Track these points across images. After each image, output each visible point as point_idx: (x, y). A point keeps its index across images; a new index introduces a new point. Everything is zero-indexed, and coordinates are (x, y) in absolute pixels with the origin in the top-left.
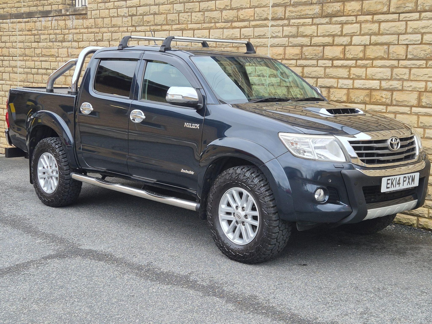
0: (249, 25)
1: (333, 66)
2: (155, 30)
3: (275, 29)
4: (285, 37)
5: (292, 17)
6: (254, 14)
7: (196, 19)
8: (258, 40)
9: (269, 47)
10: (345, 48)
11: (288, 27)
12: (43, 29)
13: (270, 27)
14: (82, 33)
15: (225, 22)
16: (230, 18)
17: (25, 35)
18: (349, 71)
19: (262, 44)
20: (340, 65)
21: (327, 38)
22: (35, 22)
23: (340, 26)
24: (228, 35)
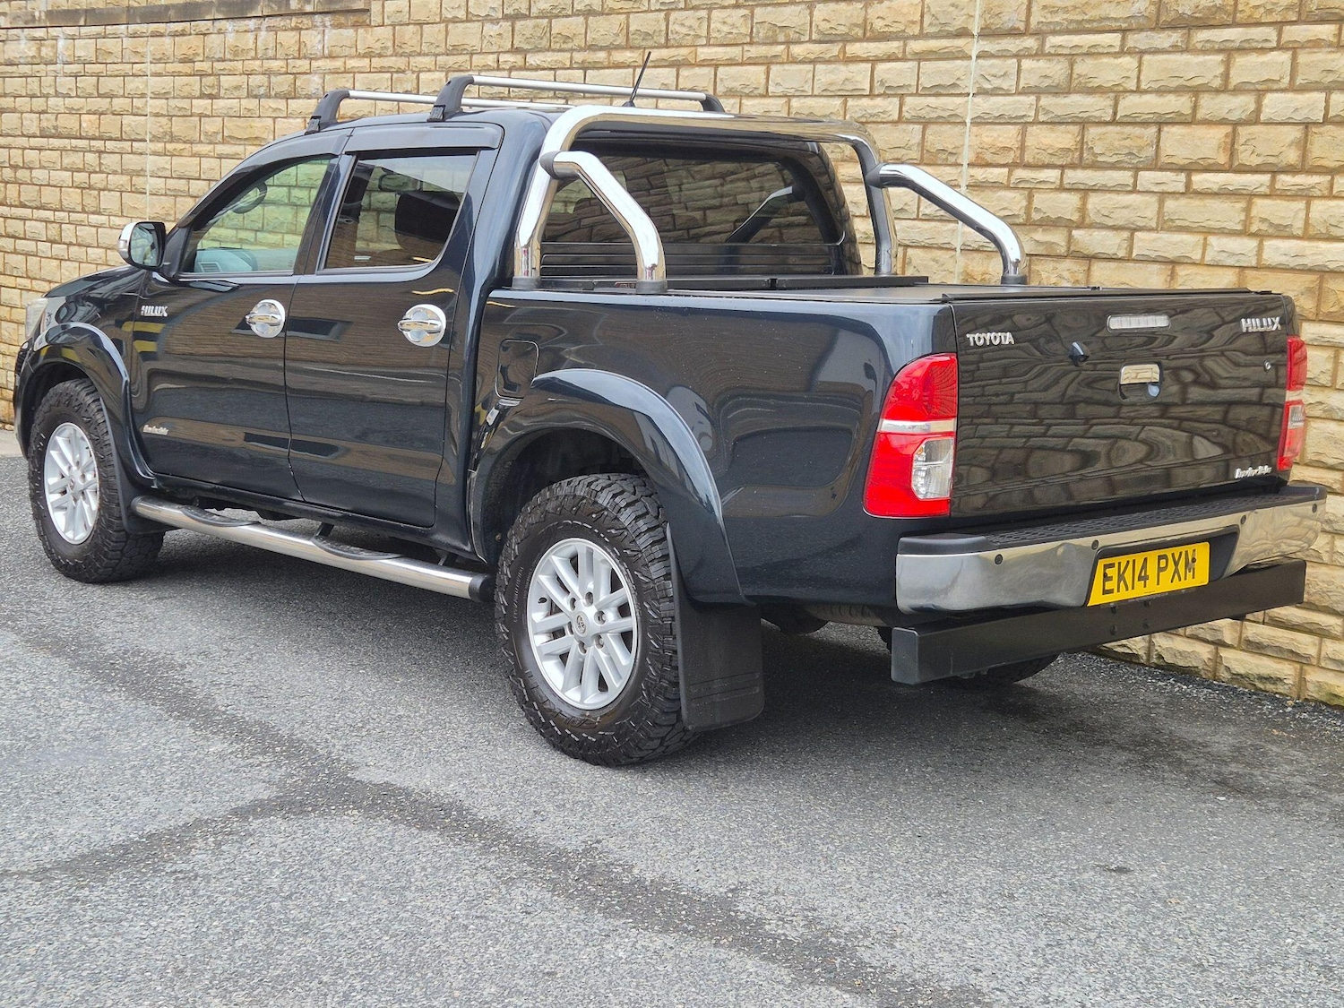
0: (904, 51)
1: (1189, 191)
2: (586, 65)
3: (990, 66)
4: (1025, 92)
5: (1052, 27)
6: (922, 16)
7: (726, 29)
8: (932, 101)
9: (968, 124)
10: (1234, 131)
11: (1038, 60)
12: (228, 56)
13: (974, 57)
14: (353, 72)
15: (820, 42)
16: (840, 28)
17: (174, 74)
18: (1247, 210)
19: (945, 114)
20: (1215, 188)
21: (1171, 97)
22: (205, 34)
23: (1220, 57)
24: (831, 84)
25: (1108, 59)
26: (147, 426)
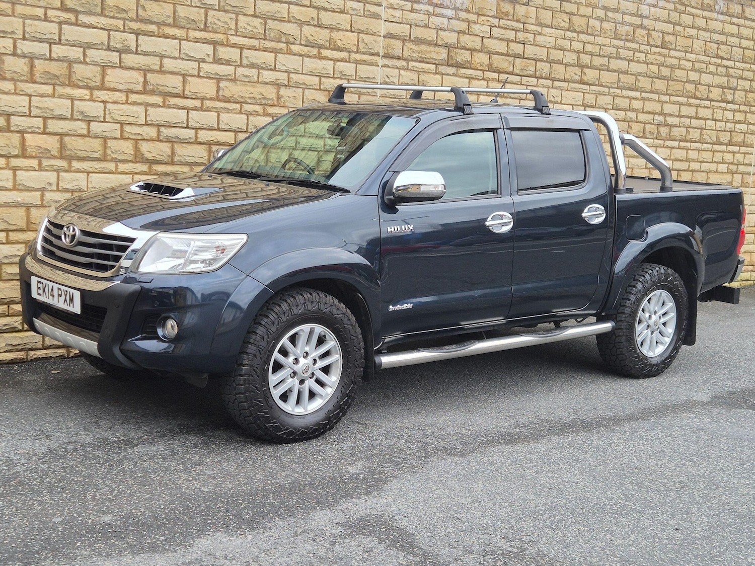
0: (349, 58)
2: (138, 32)
5: (412, 58)
6: (358, 43)
7: (249, 28)
11: (407, 72)
13: (380, 66)
15: (306, 46)
16: (319, 40)
24: (315, 70)
25: (432, 75)
26: (391, 307)
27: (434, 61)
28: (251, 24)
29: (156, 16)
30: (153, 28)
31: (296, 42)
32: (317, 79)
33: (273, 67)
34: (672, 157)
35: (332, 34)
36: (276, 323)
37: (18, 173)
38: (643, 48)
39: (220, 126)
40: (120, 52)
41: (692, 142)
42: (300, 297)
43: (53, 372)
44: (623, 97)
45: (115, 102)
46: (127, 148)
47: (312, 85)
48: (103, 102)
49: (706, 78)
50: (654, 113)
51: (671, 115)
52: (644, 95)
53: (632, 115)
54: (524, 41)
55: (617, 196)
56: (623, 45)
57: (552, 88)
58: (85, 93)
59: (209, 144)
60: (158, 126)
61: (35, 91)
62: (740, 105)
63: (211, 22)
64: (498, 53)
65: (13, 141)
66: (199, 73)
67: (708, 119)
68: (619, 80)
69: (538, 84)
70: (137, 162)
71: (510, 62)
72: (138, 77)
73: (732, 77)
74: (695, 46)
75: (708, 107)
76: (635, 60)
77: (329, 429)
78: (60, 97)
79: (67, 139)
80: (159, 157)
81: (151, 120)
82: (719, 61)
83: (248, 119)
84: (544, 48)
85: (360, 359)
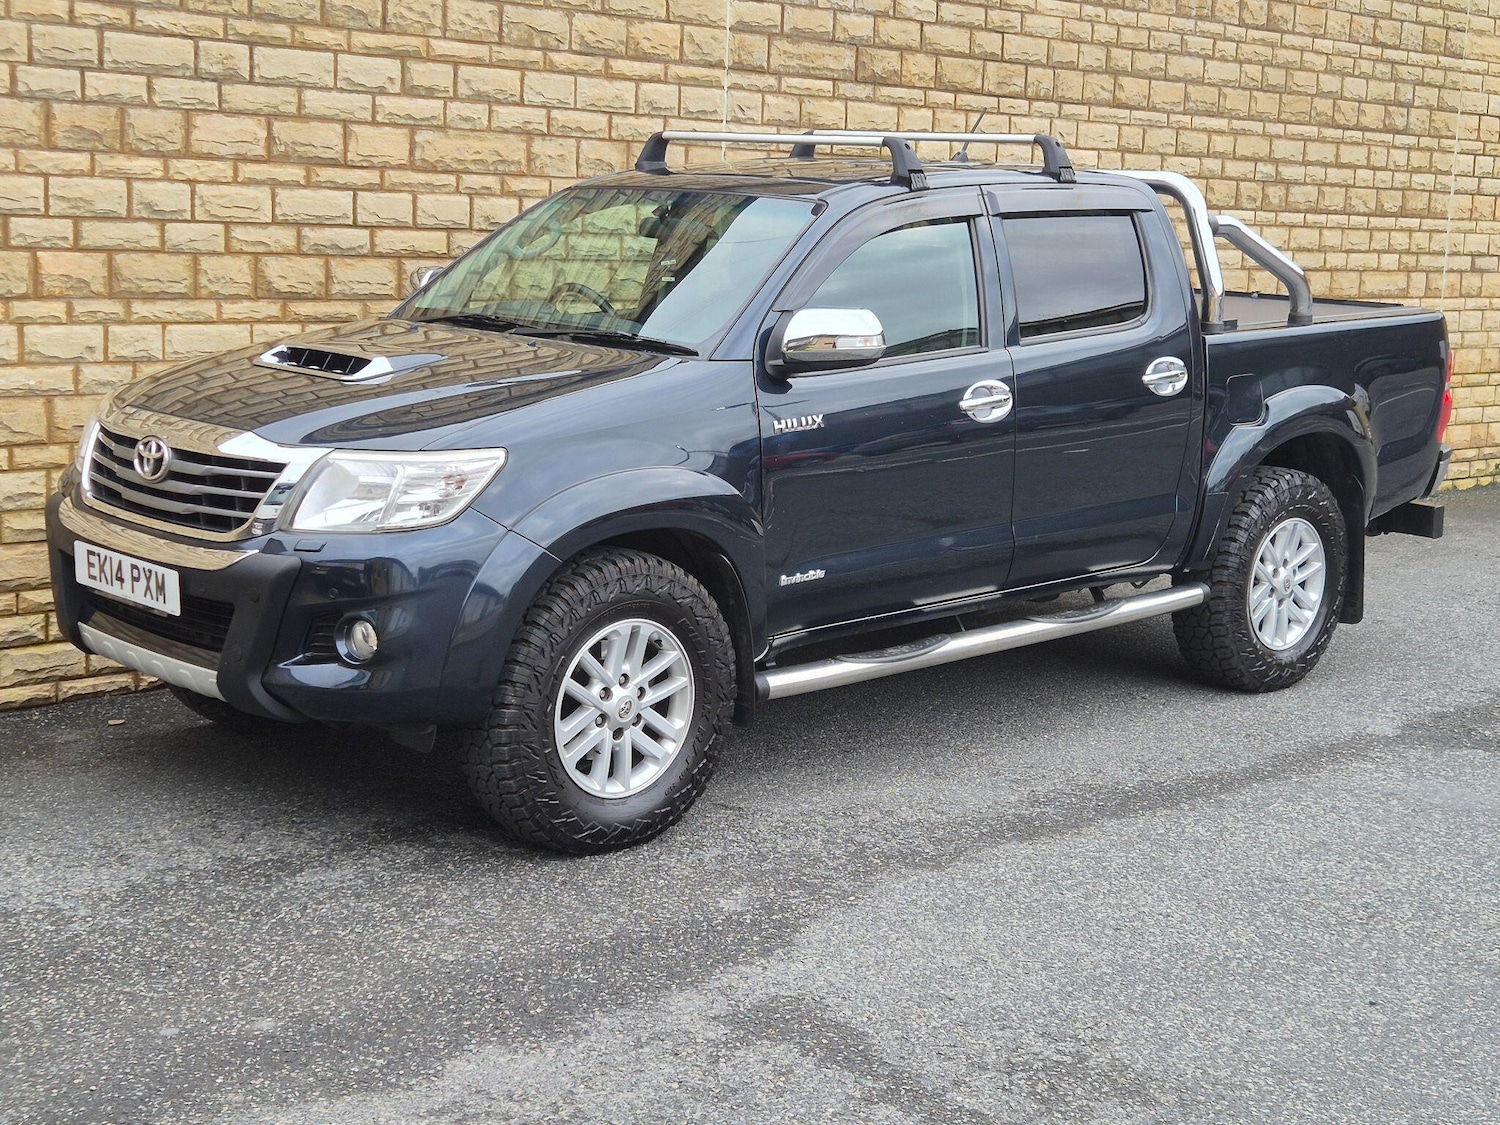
0: (666, 74)
3: (745, 98)
4: (770, 123)
5: (788, 70)
6: (682, 43)
8: (694, 124)
9: (724, 149)
11: (778, 97)
13: (726, 88)
15: (580, 53)
24: (599, 100)
25: (826, 102)
26: (784, 577)
27: (829, 74)
28: (474, 14)
29: (287, 6)
30: (282, 30)
31: (562, 47)
32: (604, 119)
33: (517, 99)
34: (1293, 245)
35: (632, 29)
36: (567, 621)
37: (28, 329)
38: (1232, 31)
39: (419, 220)
40: (219, 80)
41: (1329, 213)
42: (611, 567)
43: (111, 722)
44: (1195, 129)
45: (212, 182)
46: (239, 270)
47: (594, 132)
48: (189, 181)
49: (1354, 87)
50: (1256, 160)
51: (1288, 162)
52: (1237, 124)
53: (1213, 165)
54: (1002, 27)
55: (1207, 337)
56: (1192, 28)
57: (1059, 117)
58: (154, 165)
59: (398, 257)
60: (298, 225)
61: (56, 166)
62: (1419, 136)
63: (395, 15)
64: (952, 54)
65: (16, 267)
66: (373, 116)
67: (1360, 167)
68: (1187, 98)
69: (1032, 111)
70: (259, 298)
71: (976, 71)
72: (255, 129)
73: (1404, 81)
74: (1329, 23)
75: (1358, 144)
76: (1217, 55)
77: (673, 823)
78: (105, 175)
79: (120, 259)
80: (301, 286)
81: (284, 215)
82: (1377, 51)
83: (471, 203)
84: (1041, 40)
85: (729, 683)
